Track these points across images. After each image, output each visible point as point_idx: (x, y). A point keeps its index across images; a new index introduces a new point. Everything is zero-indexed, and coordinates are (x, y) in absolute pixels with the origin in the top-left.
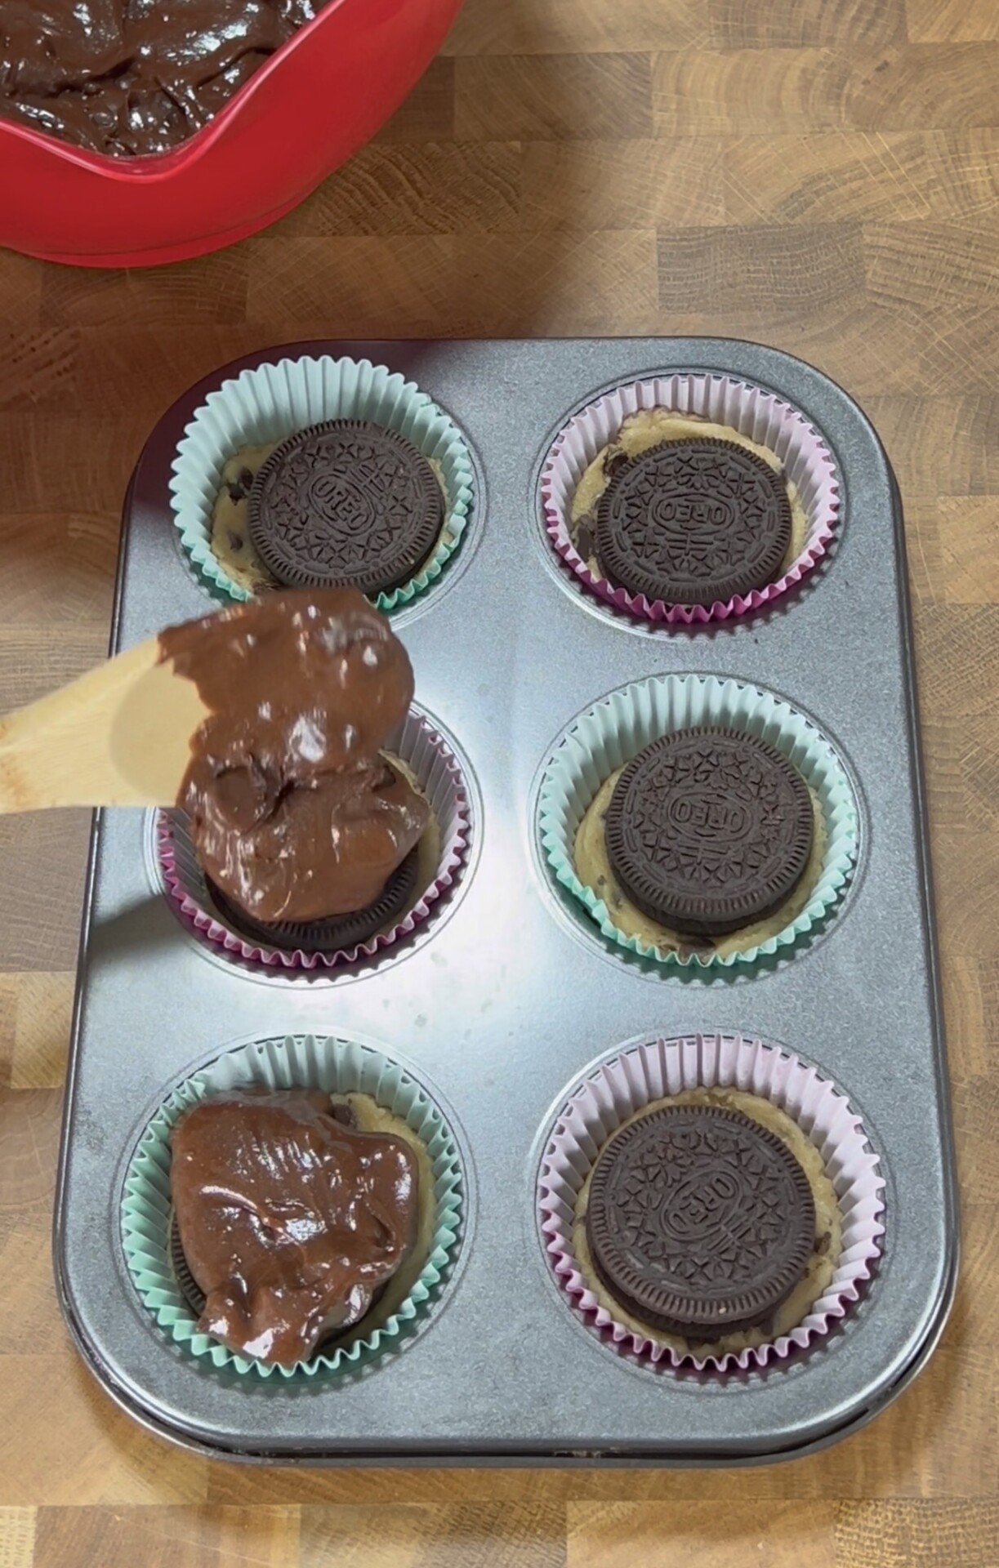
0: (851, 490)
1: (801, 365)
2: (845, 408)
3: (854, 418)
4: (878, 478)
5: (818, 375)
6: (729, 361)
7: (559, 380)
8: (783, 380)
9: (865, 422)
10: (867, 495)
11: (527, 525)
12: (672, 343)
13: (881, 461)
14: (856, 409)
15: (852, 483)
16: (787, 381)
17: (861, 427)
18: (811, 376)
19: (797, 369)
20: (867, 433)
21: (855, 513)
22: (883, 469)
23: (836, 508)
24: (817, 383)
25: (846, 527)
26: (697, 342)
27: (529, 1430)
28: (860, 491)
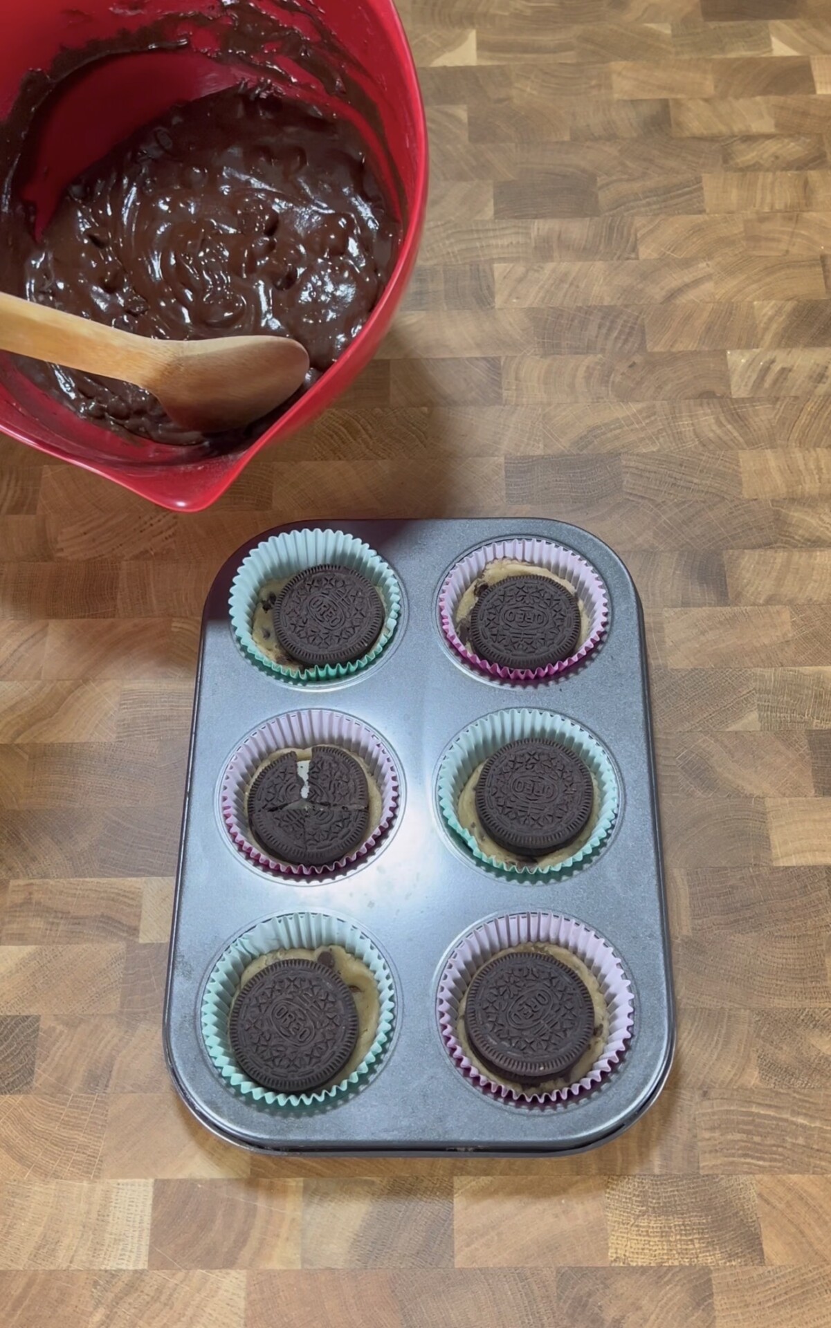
0: (614, 604)
1: (586, 534)
2: (611, 558)
3: (616, 563)
4: (629, 597)
5: (596, 540)
6: (545, 531)
7: (449, 542)
8: (576, 543)
9: (622, 566)
10: (624, 607)
11: (431, 623)
12: (514, 521)
13: (631, 588)
14: (617, 558)
15: (615, 600)
16: (579, 543)
17: (620, 568)
18: (592, 540)
19: (584, 536)
20: (623, 573)
21: (616, 618)
22: (633, 593)
23: (606, 615)
24: (595, 544)
25: (612, 625)
26: (527, 520)
27: (432, 1136)
28: (620, 605)
